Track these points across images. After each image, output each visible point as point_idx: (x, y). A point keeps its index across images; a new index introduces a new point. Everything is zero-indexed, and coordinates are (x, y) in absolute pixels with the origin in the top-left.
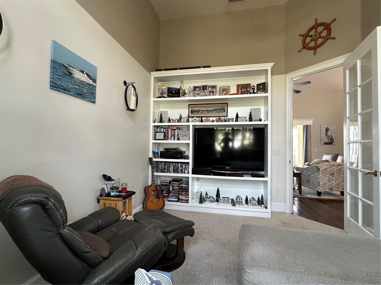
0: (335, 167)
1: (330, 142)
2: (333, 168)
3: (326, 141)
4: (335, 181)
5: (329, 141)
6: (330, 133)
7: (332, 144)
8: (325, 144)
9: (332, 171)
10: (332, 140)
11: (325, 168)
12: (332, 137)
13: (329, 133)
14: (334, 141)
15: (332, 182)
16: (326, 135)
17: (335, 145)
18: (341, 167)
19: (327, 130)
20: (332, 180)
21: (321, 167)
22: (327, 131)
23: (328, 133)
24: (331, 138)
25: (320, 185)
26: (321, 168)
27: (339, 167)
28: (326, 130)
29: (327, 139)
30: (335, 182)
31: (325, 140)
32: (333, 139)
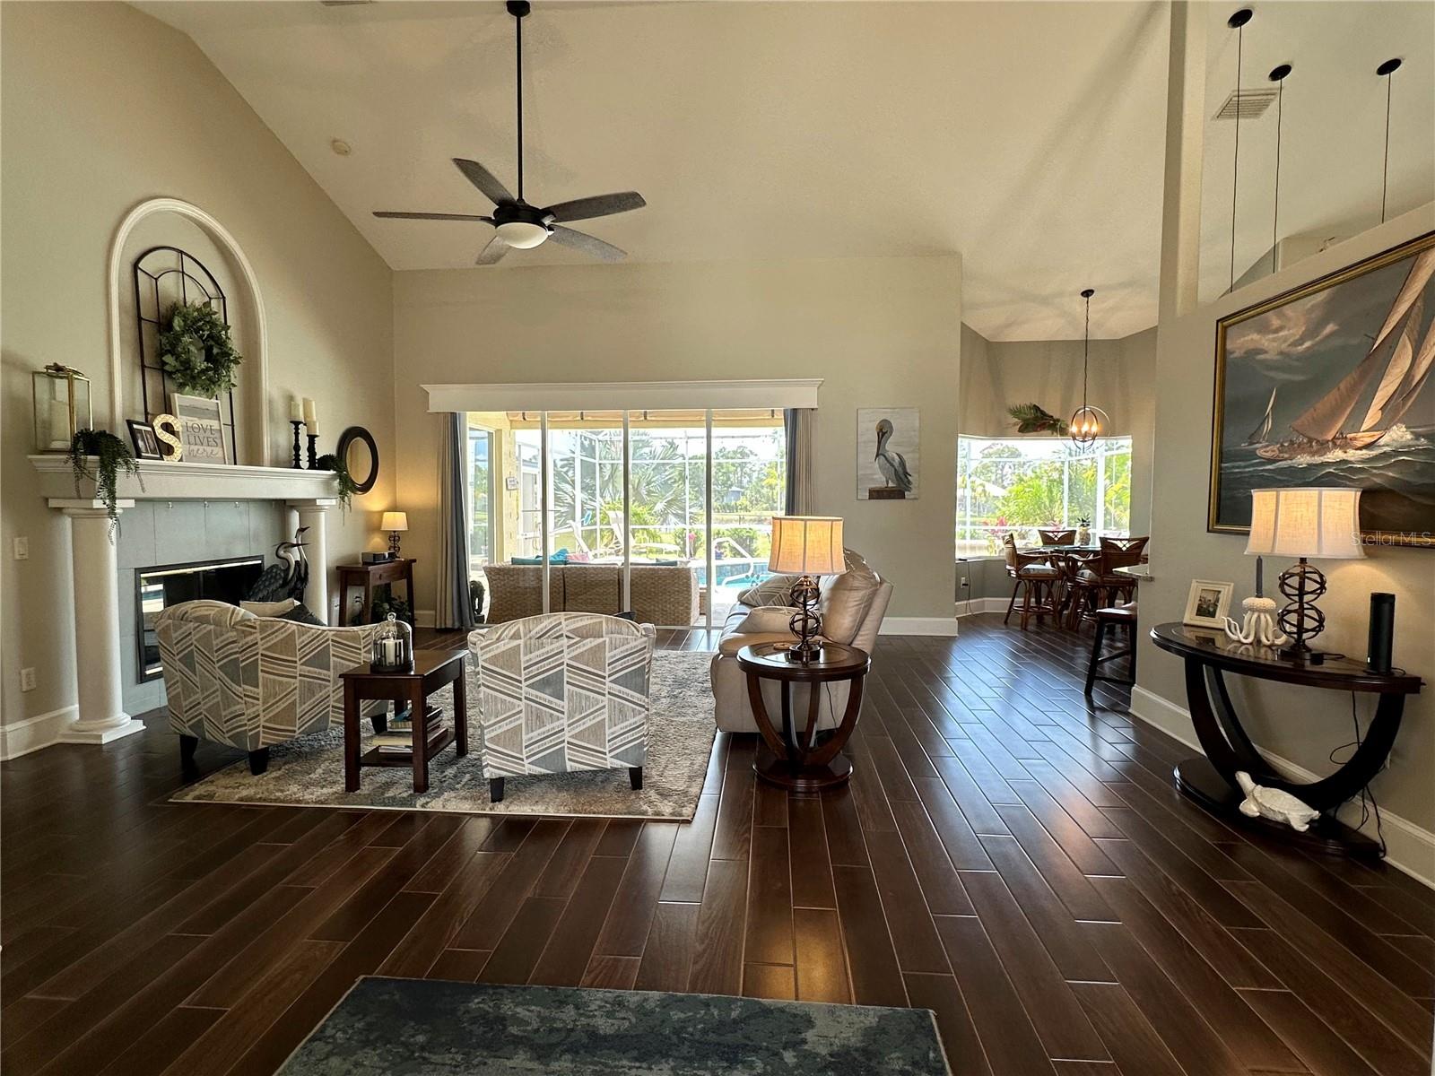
0: (565, 641)
1: (896, 489)
2: (553, 646)
3: (880, 480)
4: (569, 719)
5: (891, 484)
6: (897, 444)
7: (903, 497)
8: (876, 494)
9: (546, 665)
10: (903, 477)
11: (503, 649)
12: (902, 463)
13: (891, 447)
14: (909, 482)
15: (557, 723)
16: (877, 456)
17: (915, 499)
18: (601, 640)
19: (884, 431)
20: (551, 715)
21: (482, 649)
22: (883, 436)
23: (888, 447)
24: (900, 470)
25: (486, 743)
26: (480, 653)
27: (590, 643)
28: (881, 430)
29: (884, 475)
30: (569, 726)
31: (873, 479)
32: (906, 474)
